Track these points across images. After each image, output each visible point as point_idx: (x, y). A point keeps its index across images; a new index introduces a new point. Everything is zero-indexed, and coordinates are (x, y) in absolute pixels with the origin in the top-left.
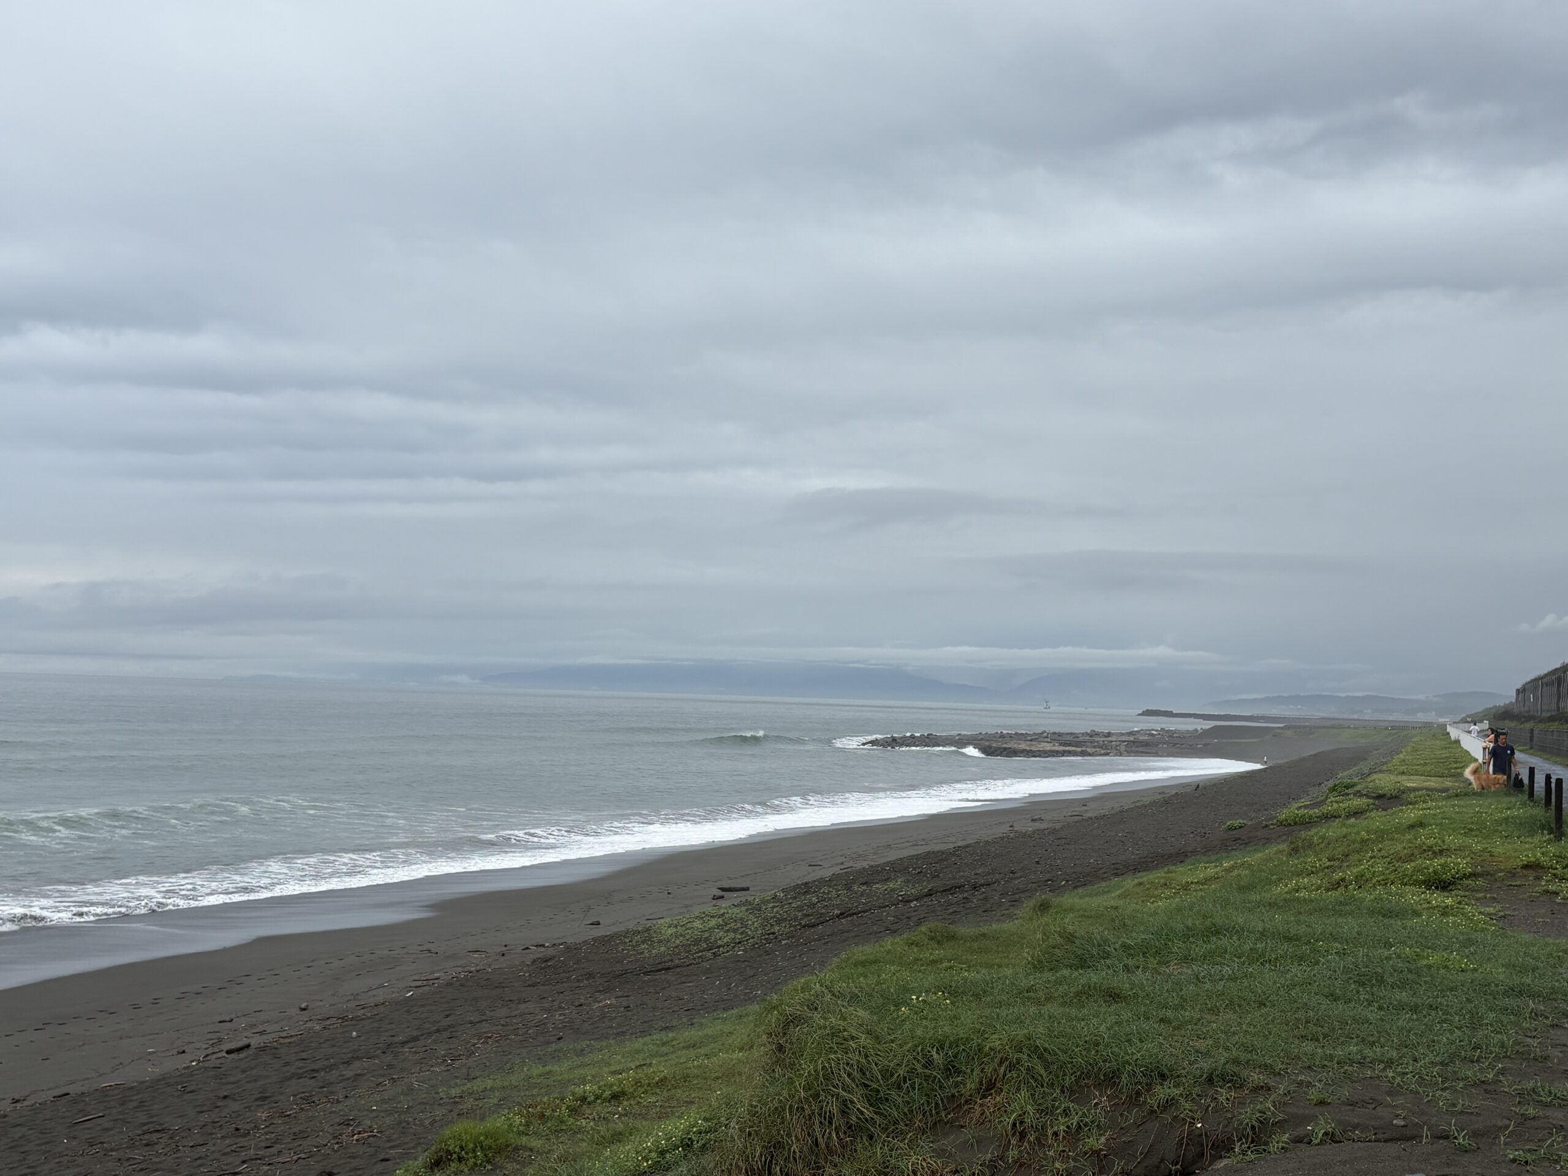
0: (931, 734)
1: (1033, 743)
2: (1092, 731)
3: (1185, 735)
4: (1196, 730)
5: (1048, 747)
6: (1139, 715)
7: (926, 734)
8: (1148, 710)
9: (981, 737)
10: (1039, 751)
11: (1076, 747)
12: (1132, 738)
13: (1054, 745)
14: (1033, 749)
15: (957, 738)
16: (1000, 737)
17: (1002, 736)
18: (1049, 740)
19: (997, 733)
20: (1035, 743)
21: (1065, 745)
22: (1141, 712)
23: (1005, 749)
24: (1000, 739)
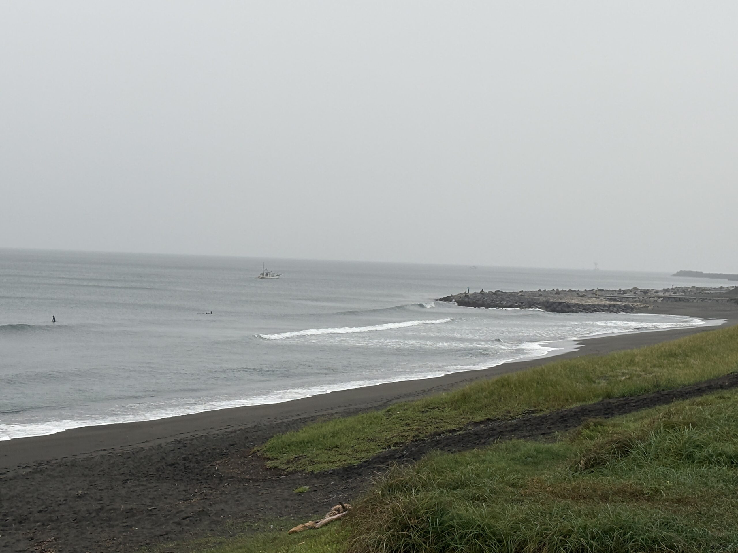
0: (499, 291)
1: (583, 298)
2: (634, 288)
3: (712, 292)
5: (596, 302)
6: (674, 275)
7: (494, 292)
8: (681, 271)
9: (540, 293)
10: (589, 305)
11: (621, 301)
12: (667, 294)
13: (602, 300)
14: (583, 303)
15: (520, 294)
16: (555, 294)
17: (558, 293)
18: (597, 296)
19: (553, 290)
20: (587, 299)
21: (610, 300)
22: (675, 272)
23: (560, 303)
24: (556, 296)
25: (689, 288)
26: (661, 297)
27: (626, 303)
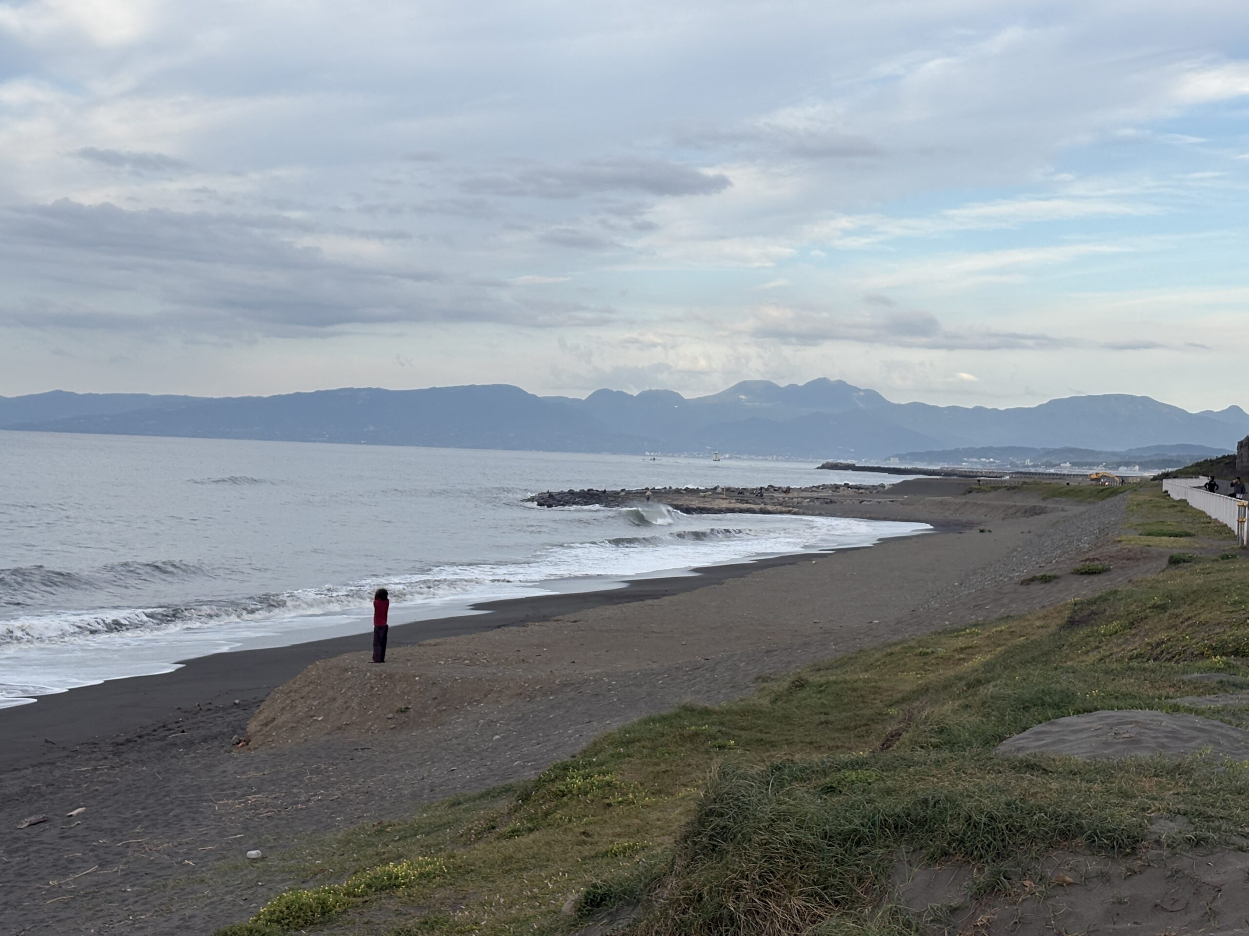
0: (592, 490)
1: (706, 499)
2: (769, 486)
3: (871, 491)
4: (883, 486)
5: (724, 504)
6: (818, 468)
7: (586, 490)
8: (828, 463)
10: (714, 508)
11: (754, 503)
12: (815, 495)
13: (730, 503)
14: (708, 506)
15: (623, 493)
18: (724, 497)
20: (709, 500)
21: (742, 501)
22: (820, 465)
25: (841, 485)
26: (805, 498)
27: (762, 506)
